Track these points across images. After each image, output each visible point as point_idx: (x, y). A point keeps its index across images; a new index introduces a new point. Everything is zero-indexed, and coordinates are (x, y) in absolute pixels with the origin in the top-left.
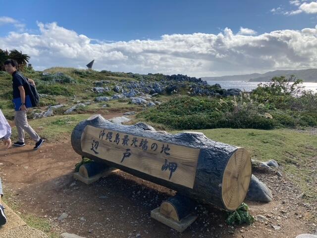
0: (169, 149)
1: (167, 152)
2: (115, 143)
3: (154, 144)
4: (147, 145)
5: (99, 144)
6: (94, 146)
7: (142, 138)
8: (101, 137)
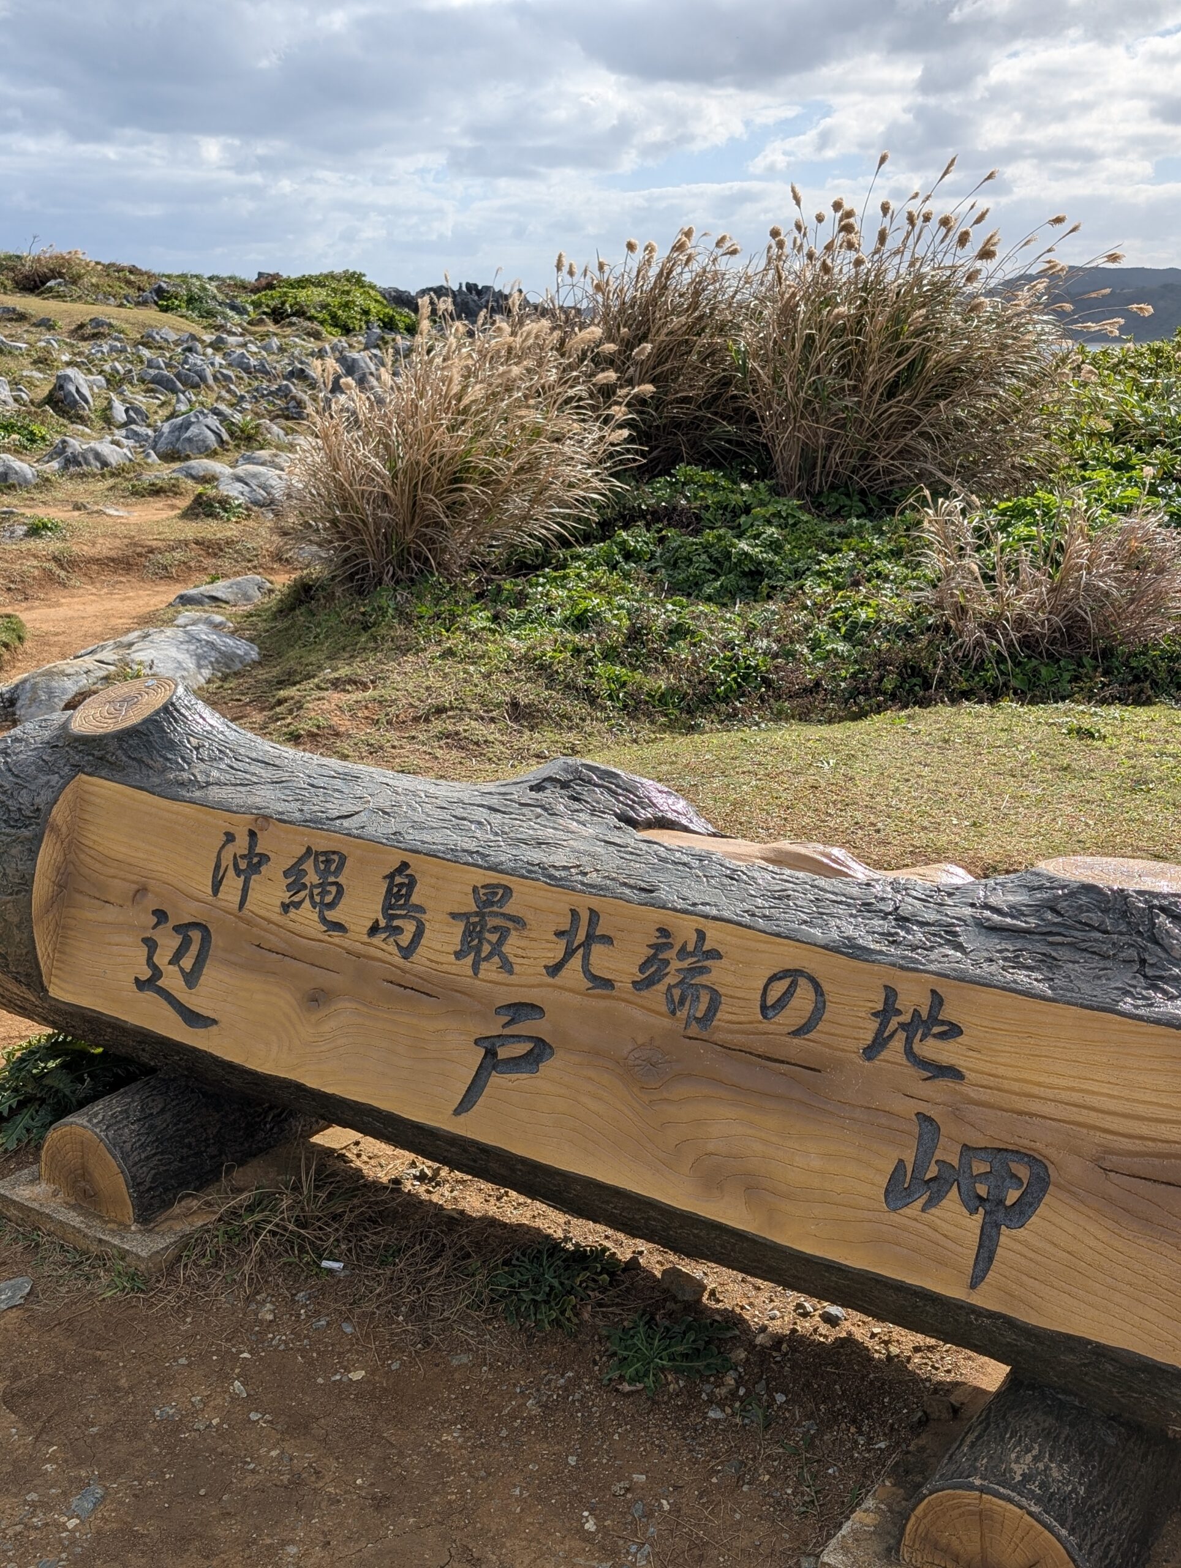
0: (953, 1031)
1: (931, 1049)
2: (385, 949)
3: (793, 974)
4: (719, 975)
5: (216, 940)
6: (162, 958)
7: (658, 917)
8: (232, 884)
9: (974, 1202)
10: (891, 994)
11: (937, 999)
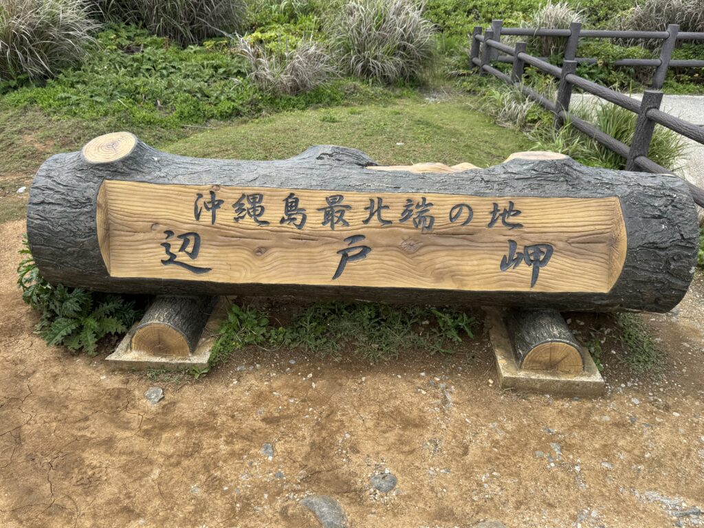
0: (518, 213)
1: (511, 220)
3: (461, 206)
4: (433, 211)
5: (203, 237)
6: (174, 250)
7: (406, 196)
8: (206, 214)
9: (529, 262)
10: (496, 205)
11: (512, 204)
